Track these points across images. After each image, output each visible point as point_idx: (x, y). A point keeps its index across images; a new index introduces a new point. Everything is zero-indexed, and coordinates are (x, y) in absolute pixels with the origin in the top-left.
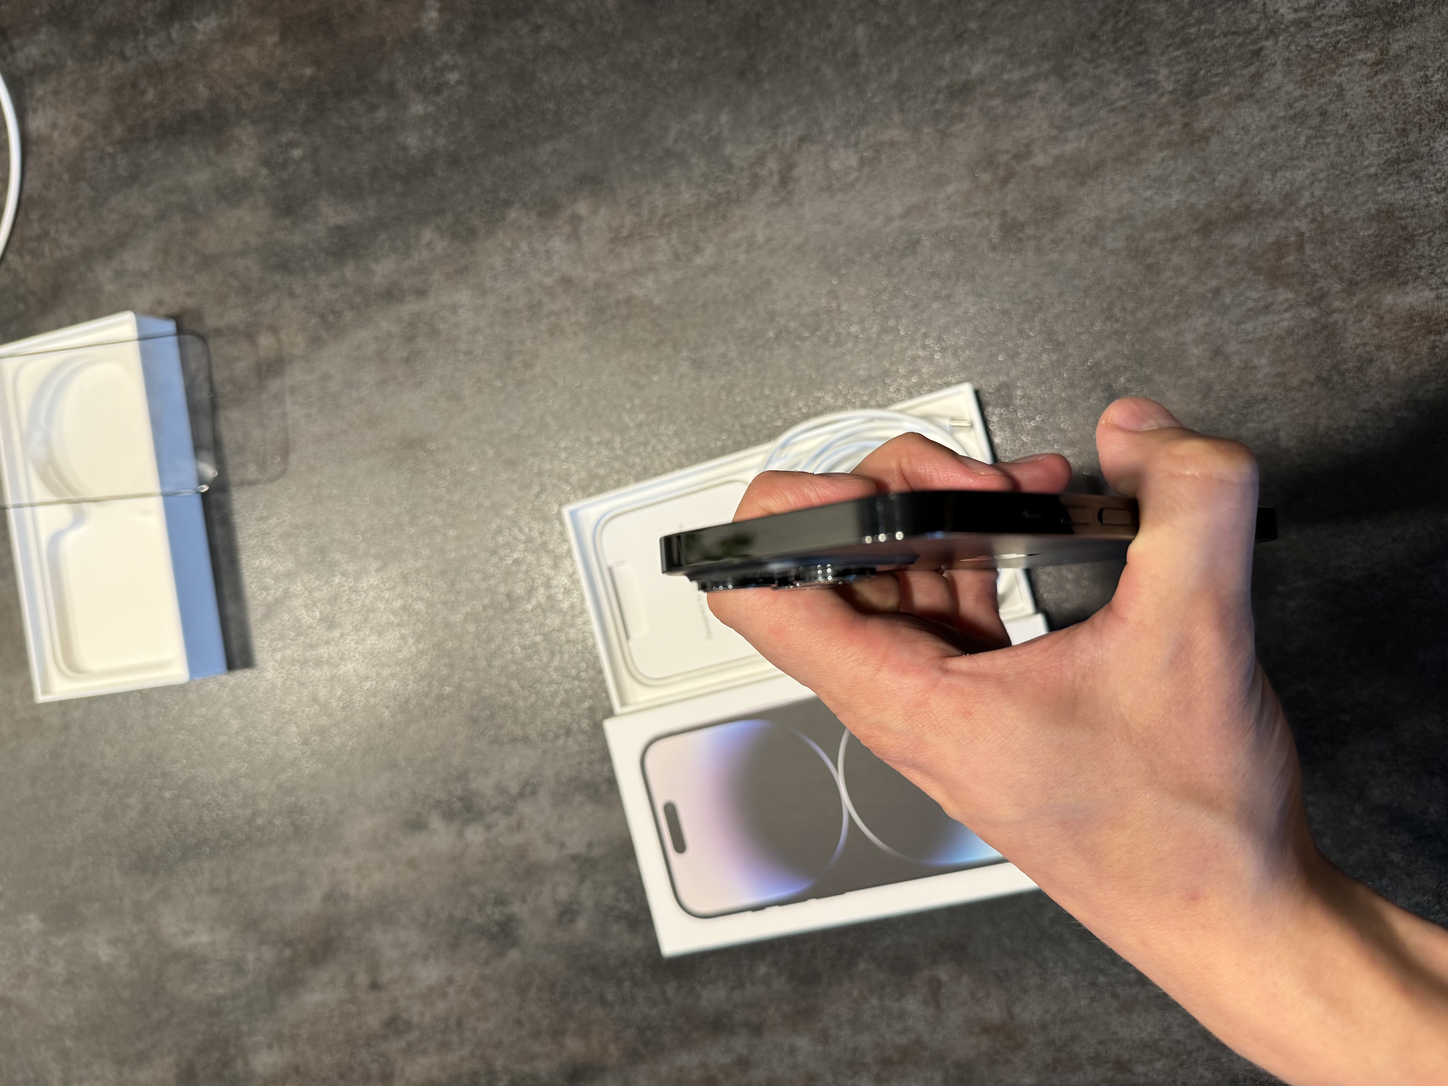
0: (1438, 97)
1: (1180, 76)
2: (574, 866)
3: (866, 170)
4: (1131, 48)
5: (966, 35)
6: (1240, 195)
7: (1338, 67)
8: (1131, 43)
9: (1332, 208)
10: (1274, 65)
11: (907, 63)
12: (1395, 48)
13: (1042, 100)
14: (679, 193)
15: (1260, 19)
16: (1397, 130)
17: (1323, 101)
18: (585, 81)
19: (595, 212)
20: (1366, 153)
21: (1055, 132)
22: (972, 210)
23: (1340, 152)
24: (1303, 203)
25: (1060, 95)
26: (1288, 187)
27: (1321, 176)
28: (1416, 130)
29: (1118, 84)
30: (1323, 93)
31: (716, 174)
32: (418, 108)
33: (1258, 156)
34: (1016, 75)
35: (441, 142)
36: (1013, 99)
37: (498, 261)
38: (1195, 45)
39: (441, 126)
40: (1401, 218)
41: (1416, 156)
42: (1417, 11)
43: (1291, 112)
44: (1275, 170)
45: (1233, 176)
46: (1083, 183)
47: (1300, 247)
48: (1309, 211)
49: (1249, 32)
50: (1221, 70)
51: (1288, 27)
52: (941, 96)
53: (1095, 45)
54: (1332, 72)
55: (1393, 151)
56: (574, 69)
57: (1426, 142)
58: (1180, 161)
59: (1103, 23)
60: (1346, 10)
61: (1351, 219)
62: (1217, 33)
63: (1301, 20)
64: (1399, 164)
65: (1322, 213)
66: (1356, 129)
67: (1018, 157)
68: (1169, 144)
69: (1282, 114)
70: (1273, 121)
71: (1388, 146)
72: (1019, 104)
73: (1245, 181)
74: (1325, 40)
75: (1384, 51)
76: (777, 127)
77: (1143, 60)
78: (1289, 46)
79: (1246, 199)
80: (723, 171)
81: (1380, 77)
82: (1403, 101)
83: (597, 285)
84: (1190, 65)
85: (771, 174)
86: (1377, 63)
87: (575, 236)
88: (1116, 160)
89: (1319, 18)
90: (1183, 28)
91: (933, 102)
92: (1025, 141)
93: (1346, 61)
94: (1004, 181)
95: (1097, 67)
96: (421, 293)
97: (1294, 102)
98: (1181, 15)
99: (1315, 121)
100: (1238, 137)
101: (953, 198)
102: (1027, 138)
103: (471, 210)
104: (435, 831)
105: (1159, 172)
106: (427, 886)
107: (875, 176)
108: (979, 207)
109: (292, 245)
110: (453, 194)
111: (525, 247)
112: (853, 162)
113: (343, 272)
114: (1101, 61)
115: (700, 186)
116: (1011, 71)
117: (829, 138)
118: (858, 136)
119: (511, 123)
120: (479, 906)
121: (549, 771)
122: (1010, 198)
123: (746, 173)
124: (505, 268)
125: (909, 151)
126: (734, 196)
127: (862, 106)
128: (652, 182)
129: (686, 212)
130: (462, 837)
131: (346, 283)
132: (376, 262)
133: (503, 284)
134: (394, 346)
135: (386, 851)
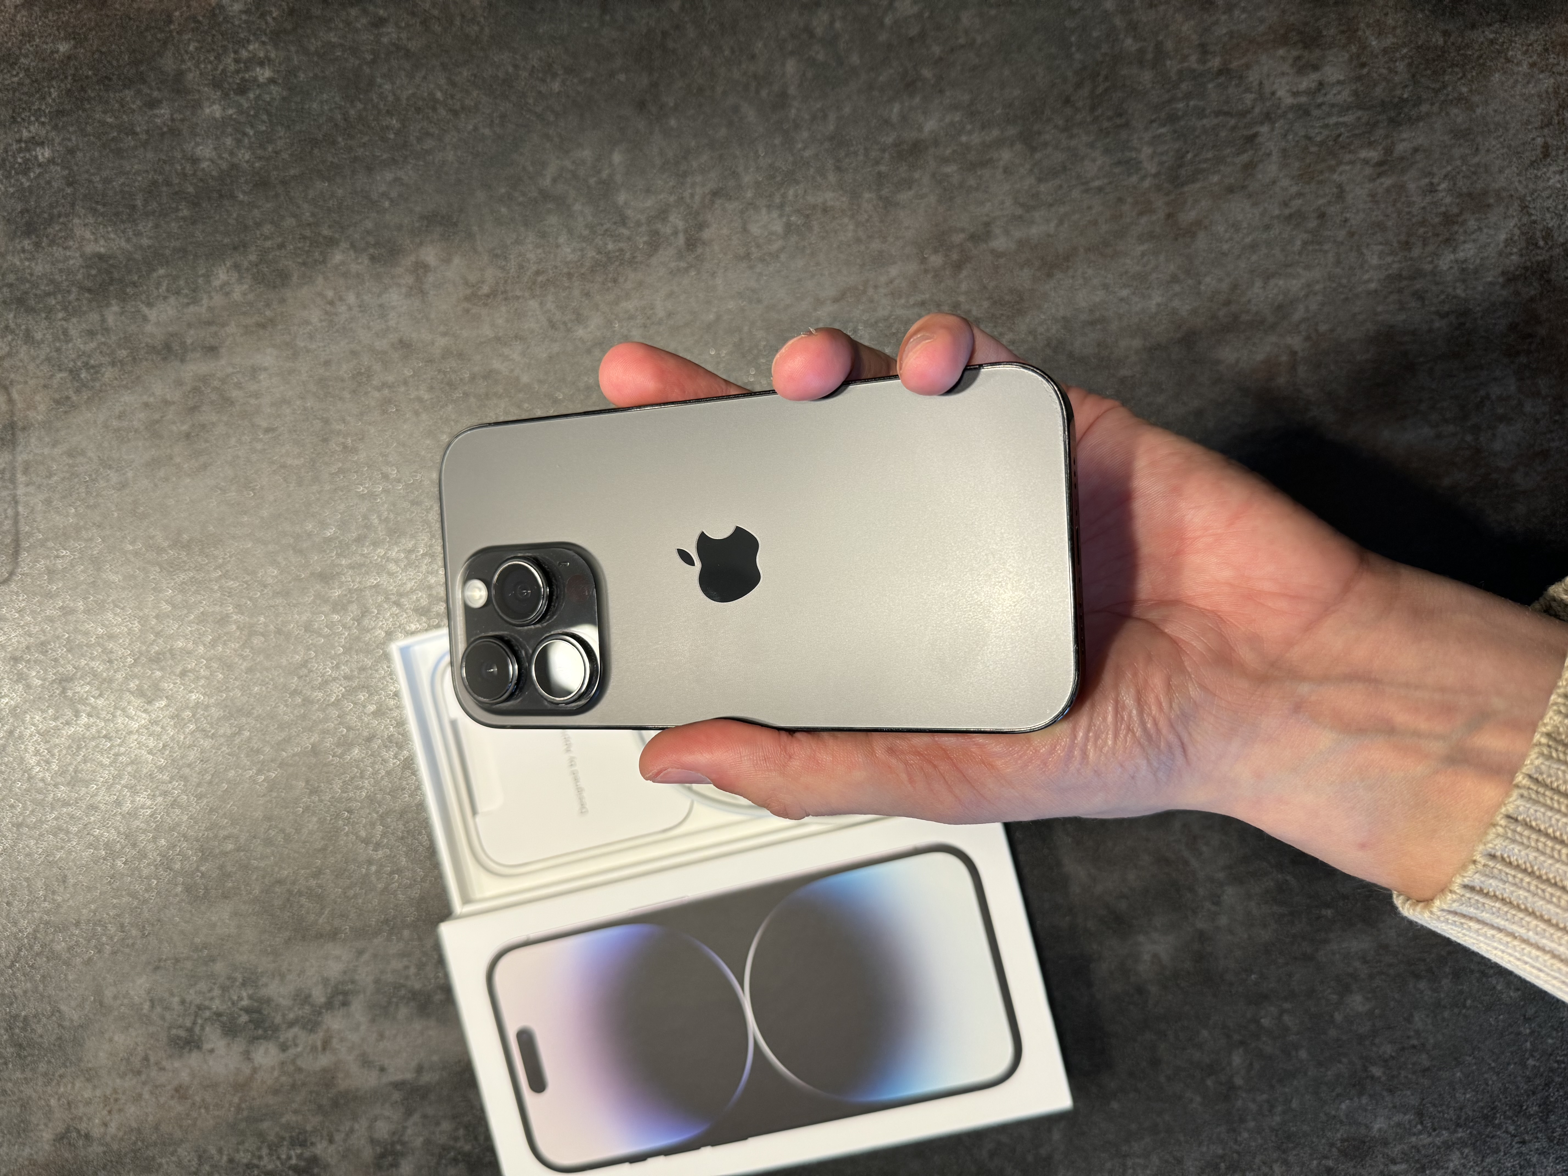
0: (1443, 209)
1: (1164, 158)
2: (397, 1096)
3: (794, 238)
4: (1110, 119)
5: (919, 84)
6: (1228, 303)
7: (1338, 164)
8: (1110, 113)
9: (1328, 326)
10: (1269, 155)
11: (847, 110)
12: (1401, 148)
13: (1006, 170)
14: (558, 246)
15: (1255, 100)
16: (1399, 242)
17: (1321, 201)
18: (439, 95)
19: (447, 261)
20: (1366, 266)
21: (1019, 211)
22: (919, 298)
23: (1338, 263)
24: (1296, 317)
25: (1028, 166)
26: (1281, 297)
27: (1318, 287)
28: (1420, 244)
29: (1094, 160)
30: (1321, 192)
31: (605, 227)
32: (214, 110)
33: (1249, 259)
34: (976, 139)
35: (244, 155)
36: (972, 167)
37: (315, 316)
38: (1182, 123)
39: (245, 134)
40: (1401, 343)
41: (1417, 274)
42: (1425, 108)
43: (1287, 212)
44: (1268, 277)
45: (1220, 280)
46: (1050, 275)
48: (1303, 327)
49: (1243, 114)
50: (1210, 155)
51: (1285, 113)
52: (887, 155)
53: (1068, 111)
54: (1332, 169)
55: (1395, 266)
56: (425, 78)
57: (1430, 259)
58: (1162, 258)
59: (1079, 86)
60: (1350, 100)
61: (1348, 340)
62: (1208, 112)
63: (1300, 106)
64: (1400, 281)
65: (1316, 330)
66: (1356, 237)
67: (973, 238)
68: (1151, 236)
69: (1277, 212)
70: (1266, 220)
71: (1389, 259)
72: (979, 173)
73: (1235, 287)
74: (1326, 133)
75: (1389, 151)
76: (685, 175)
77: (1124, 135)
78: (1286, 135)
79: (1234, 308)
80: (615, 223)
81: (1383, 180)
82: (1407, 210)
83: (447, 353)
84: (1177, 146)
85: (675, 233)
86: (1380, 164)
88: (1088, 250)
89: (1319, 106)
90: (1170, 101)
91: (877, 163)
92: (985, 219)
93: (1348, 157)
94: (958, 267)
95: (1071, 137)
96: (212, 351)
97: (1290, 200)
98: (1168, 87)
99: (1312, 224)
100: (1228, 235)
101: (897, 282)
102: (987, 215)
103: (281, 246)
104: (212, 1051)
105: (1138, 268)
106: (199, 1123)
107: (804, 247)
108: (927, 296)
109: (31, 275)
110: (258, 225)
111: (351, 298)
112: (778, 227)
113: (102, 316)
114: (1075, 131)
115: (584, 239)
116: (970, 133)
117: (749, 194)
118: (784, 196)
119: (340, 139)
120: (270, 1147)
121: (365, 976)
122: (964, 287)
123: (643, 229)
124: (324, 324)
125: (846, 220)
126: (628, 255)
127: (791, 159)
128: (522, 229)
129: (565, 270)
130: (249, 1059)
131: (107, 330)
132: (150, 305)
133: (321, 344)
134: (170, 416)
135: (143, 1077)
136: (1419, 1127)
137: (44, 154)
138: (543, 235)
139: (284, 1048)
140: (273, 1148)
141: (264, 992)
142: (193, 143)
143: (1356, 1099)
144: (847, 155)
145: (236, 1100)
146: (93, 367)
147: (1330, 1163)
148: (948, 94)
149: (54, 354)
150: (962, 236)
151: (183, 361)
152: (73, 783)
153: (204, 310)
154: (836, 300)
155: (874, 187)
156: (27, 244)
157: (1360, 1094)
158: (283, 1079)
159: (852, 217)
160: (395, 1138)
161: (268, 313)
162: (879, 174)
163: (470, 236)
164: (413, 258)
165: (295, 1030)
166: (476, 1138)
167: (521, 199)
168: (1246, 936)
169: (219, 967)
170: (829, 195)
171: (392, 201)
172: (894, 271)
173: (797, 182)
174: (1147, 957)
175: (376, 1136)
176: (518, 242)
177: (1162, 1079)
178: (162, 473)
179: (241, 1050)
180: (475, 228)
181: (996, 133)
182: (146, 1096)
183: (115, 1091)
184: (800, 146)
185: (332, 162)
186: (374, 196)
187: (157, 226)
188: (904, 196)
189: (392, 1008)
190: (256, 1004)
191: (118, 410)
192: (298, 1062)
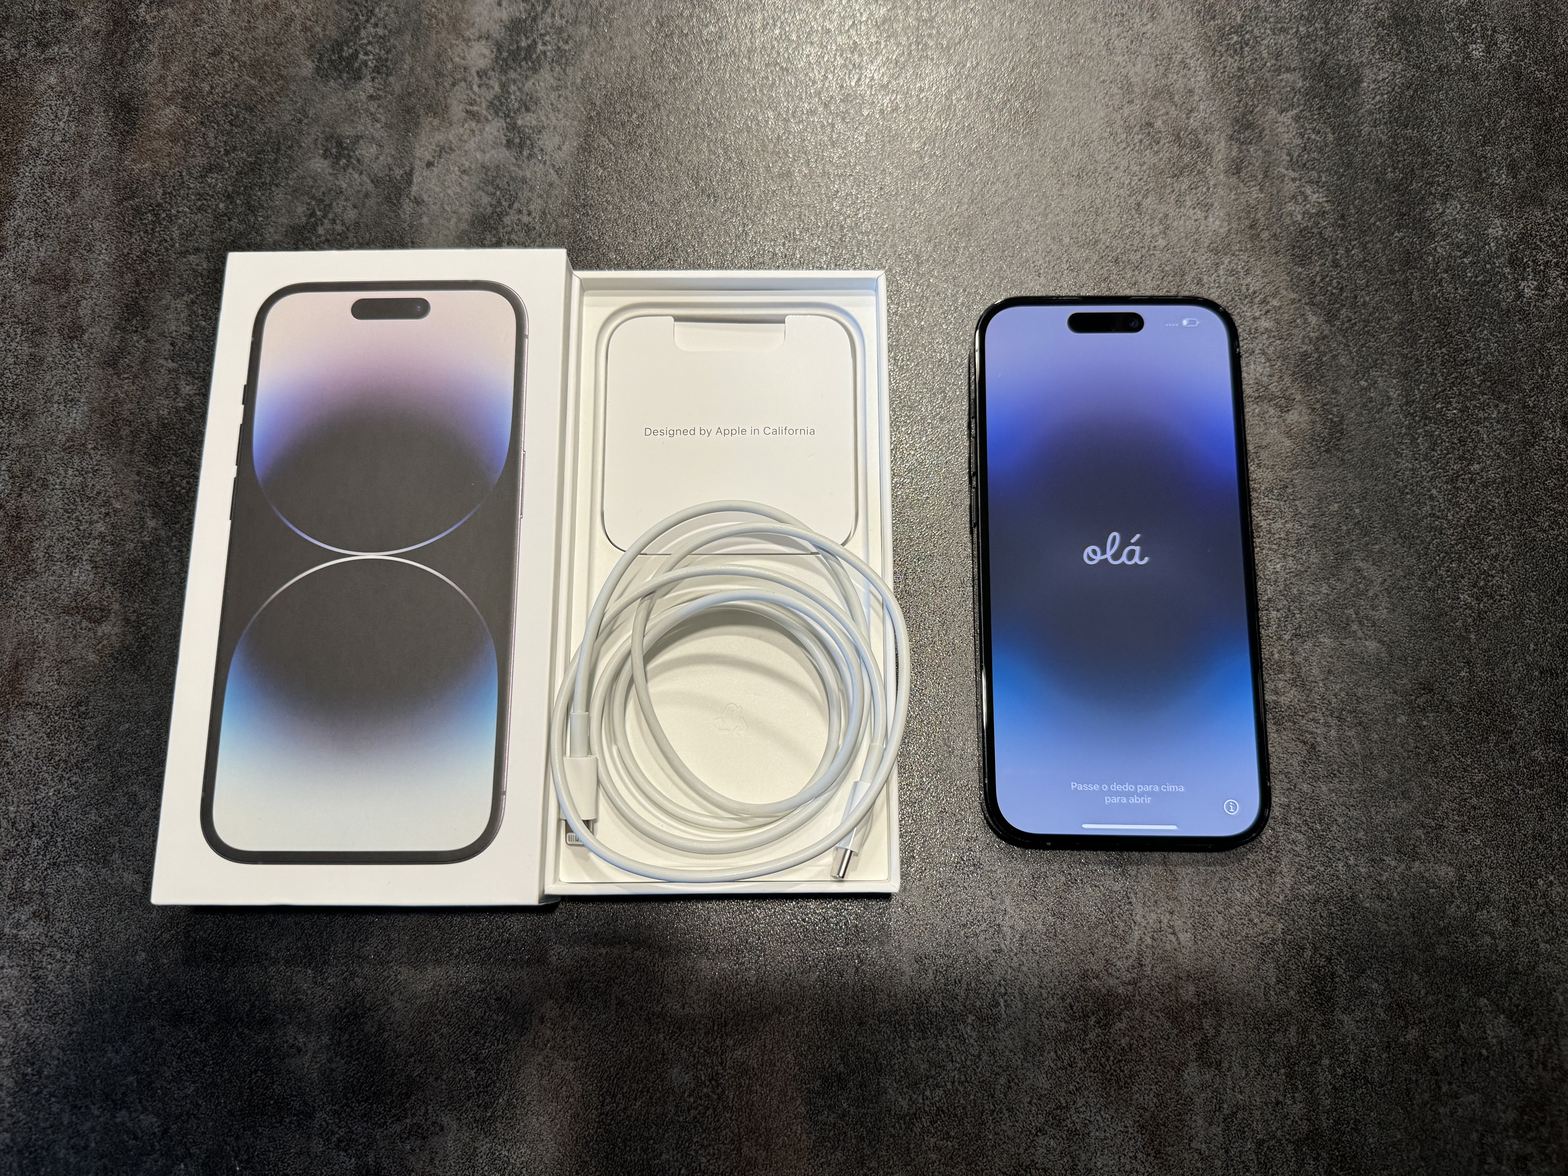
32: (1497, 229)
39: (1465, 254)
46: (1142, 1129)
52: (1323, 962)
56: (1498, 456)
72: (1282, 1071)
76: (1341, 719)
91: (1316, 948)
92: (1226, 1065)
94: (1175, 1018)
138: (1300, 542)
139: (482, 73)
140: (381, 40)
141: (545, 68)
142: (1463, 198)
144: (1331, 913)
145: (443, 16)
146: (1242, 48)
148: (1384, 1055)
149: (1262, 14)
150: (1211, 1032)
151: (1231, 138)
153: (1283, 170)
155: (1289, 937)
156: (1383, 14)
158: (450, 66)
159: (1259, 903)
160: (354, 161)
161: (1265, 235)
162: (1303, 948)
163: (1313, 465)
164: (1298, 397)
165: (497, 88)
167: (1344, 528)
169: (584, 30)
170: (1289, 881)
171: (1366, 389)
172: (1186, 938)
173: (1309, 848)
174: (301, 1040)
175: (361, 142)
176: (1296, 513)
177: (152, 1022)
178: (1115, 89)
179: (492, 32)
180: (1320, 472)
181: (1327, 1103)
184: (1352, 861)
185: (1420, 336)
186: (1374, 373)
187: (1380, 144)
188: (1271, 972)
189: (491, 189)
190: (534, 56)
191: (1192, 63)
192: (463, 84)
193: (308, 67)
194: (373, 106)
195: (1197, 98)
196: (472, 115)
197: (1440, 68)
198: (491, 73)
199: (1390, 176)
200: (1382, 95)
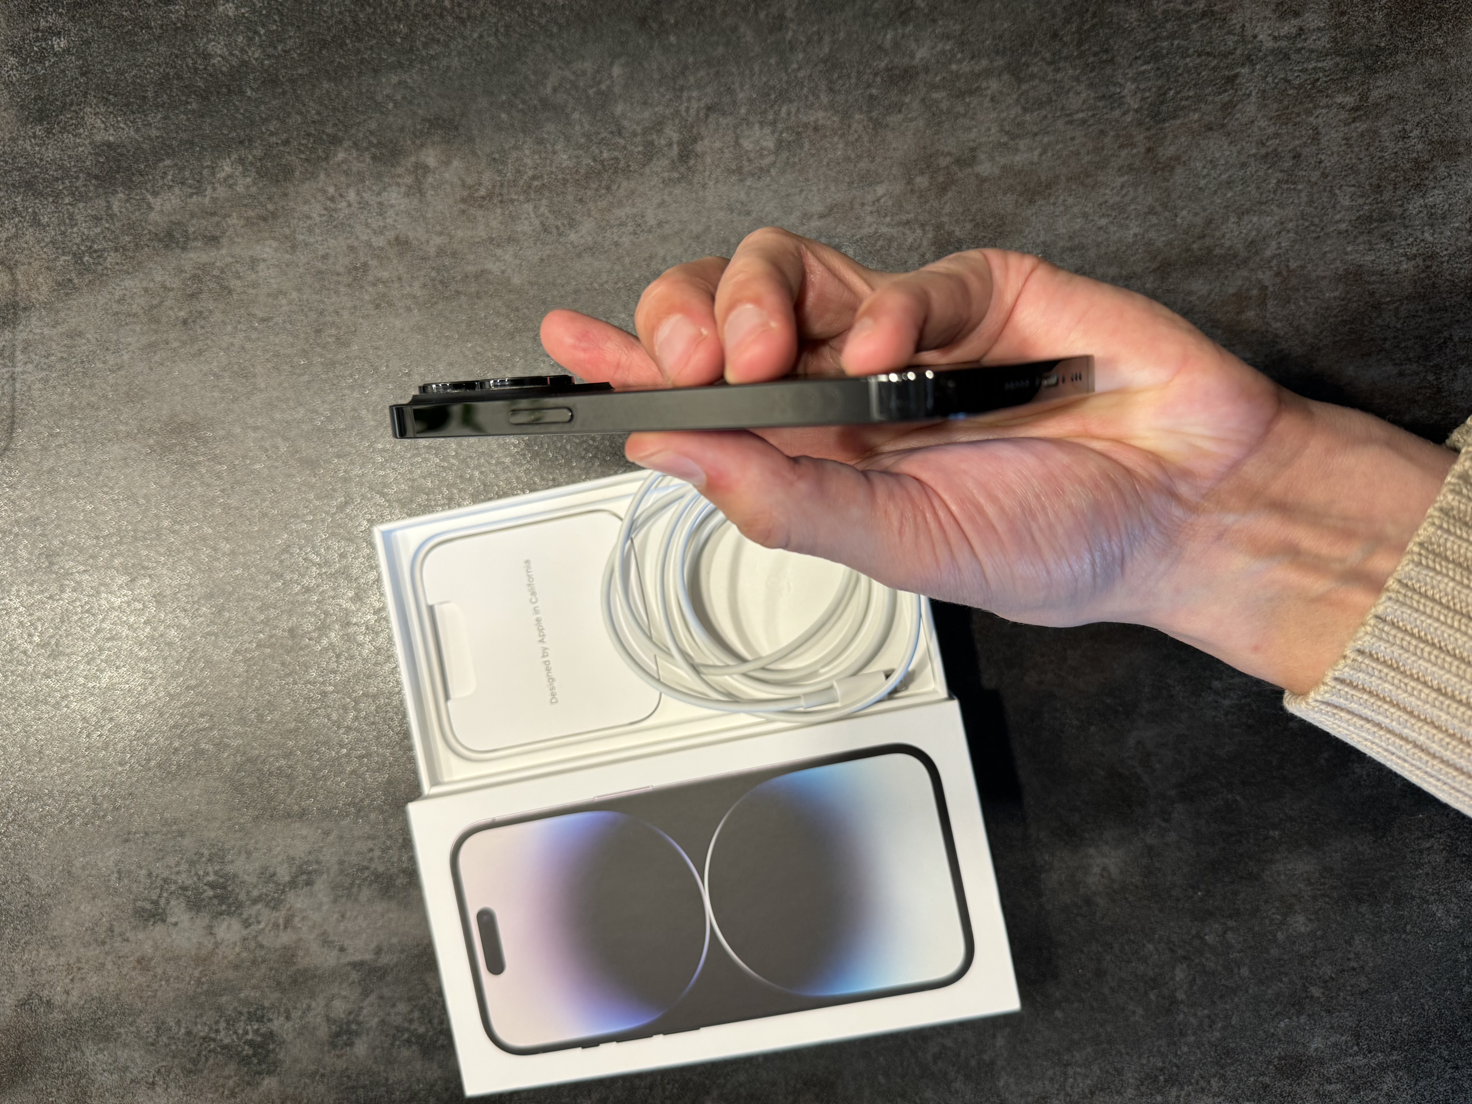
0: (1415, 155)
1: (1147, 94)
3: (785, 154)
4: (1095, 54)
5: (913, 13)
6: (1202, 236)
7: (1315, 108)
8: (1096, 49)
9: (1299, 263)
10: (1249, 95)
11: (842, 35)
12: (1375, 95)
13: (993, 99)
14: (554, 153)
15: (1237, 42)
16: (1371, 185)
17: (1297, 142)
19: (447, 163)
20: (1338, 207)
21: (1005, 139)
22: (904, 217)
23: (1310, 202)
24: (1268, 253)
25: (1015, 96)
26: (1254, 233)
27: (1290, 225)
28: (1391, 187)
29: (1079, 93)
30: (1297, 134)
31: (603, 135)
33: (1225, 195)
34: (966, 67)
35: (254, 53)
36: (961, 95)
37: (316, 210)
38: (1166, 61)
40: (1369, 283)
41: (1387, 216)
42: (1400, 57)
43: (1263, 151)
44: (1241, 214)
45: (1196, 214)
46: (1032, 202)
47: (1262, 303)
49: (1226, 55)
50: (1191, 93)
51: (1266, 56)
52: (878, 79)
53: (1057, 45)
54: (1309, 113)
55: (1366, 207)
57: (1400, 202)
58: (1140, 189)
59: (1067, 21)
60: (1328, 46)
61: (1318, 277)
62: (1191, 51)
63: (1280, 50)
64: (1371, 223)
65: (1287, 266)
66: (1330, 178)
67: (959, 162)
68: (1131, 168)
69: (1254, 151)
70: (1243, 158)
71: (1361, 201)
72: (967, 100)
73: (1209, 222)
74: (1304, 77)
75: (1364, 97)
76: (682, 89)
77: (1108, 71)
78: (1266, 77)
79: (1208, 241)
80: (612, 133)
81: (1358, 125)
82: (1379, 154)
83: (441, 252)
84: (1159, 83)
85: (670, 145)
86: (1356, 109)
87: (417, 190)
88: (1069, 179)
89: (1299, 51)
90: (1155, 40)
91: (869, 86)
92: (971, 144)
93: (1324, 101)
94: (943, 189)
95: (1058, 70)
96: (213, 240)
97: (1267, 140)
98: (1153, 25)
99: (1287, 164)
100: (1205, 171)
101: (882, 200)
102: (974, 141)
103: (286, 143)
104: (176, 924)
105: (1118, 199)
106: (159, 994)
107: (795, 163)
108: (912, 215)
109: (41, 160)
110: (265, 121)
111: (352, 195)
112: (770, 143)
113: (108, 202)
114: (1062, 64)
115: (580, 147)
116: (960, 62)
117: (743, 111)
118: (777, 113)
119: (348, 41)
120: (227, 1022)
121: (330, 857)
122: (947, 209)
123: (638, 139)
124: (324, 219)
125: (836, 139)
126: (622, 164)
127: (785, 78)
128: (521, 135)
129: (560, 176)
130: (211, 934)
131: (112, 216)
132: (155, 194)
133: (320, 238)
134: (168, 303)
135: (107, 947)
136: (1355, 1048)
137: (60, 44)
138: (540, 141)
139: (246, 924)
140: (231, 1023)
141: (230, 869)
142: (205, 40)
143: (1294, 1018)
144: (839, 77)
145: (197, 974)
146: (95, 251)
147: (1267, 1080)
148: (940, 23)
149: (59, 238)
150: (948, 159)
151: (184, 249)
152: (54, 655)
153: (207, 200)
154: (822, 216)
155: (865, 108)
156: (39, 130)
157: (1299, 1013)
158: (245, 954)
159: (842, 136)
160: (352, 1017)
161: (270, 207)
162: (871, 96)
163: (471, 140)
164: (413, 159)
165: (259, 906)
166: (430, 1022)
167: (521, 106)
168: (1194, 854)
169: (187, 842)
170: (821, 114)
171: (396, 103)
172: (880, 190)
173: (791, 101)
174: (1096, 870)
175: (332, 1015)
176: (516, 148)
177: (1106, 990)
178: (157, 358)
179: (204, 924)
180: (475, 132)
181: (984, 63)
182: (109, 966)
183: (79, 960)
184: (795, 66)
185: (339, 63)
186: (379, 98)
187: (166, 118)
188: (894, 119)
189: (355, 890)
190: (221, 880)
191: (118, 294)
192: (260, 938)
193: (270, 1083)
194: (296, 1014)
195: (152, 285)
196: (288, 922)
197: (83, 74)
198: (245, 916)
199: (194, 106)
200: (118, 122)
